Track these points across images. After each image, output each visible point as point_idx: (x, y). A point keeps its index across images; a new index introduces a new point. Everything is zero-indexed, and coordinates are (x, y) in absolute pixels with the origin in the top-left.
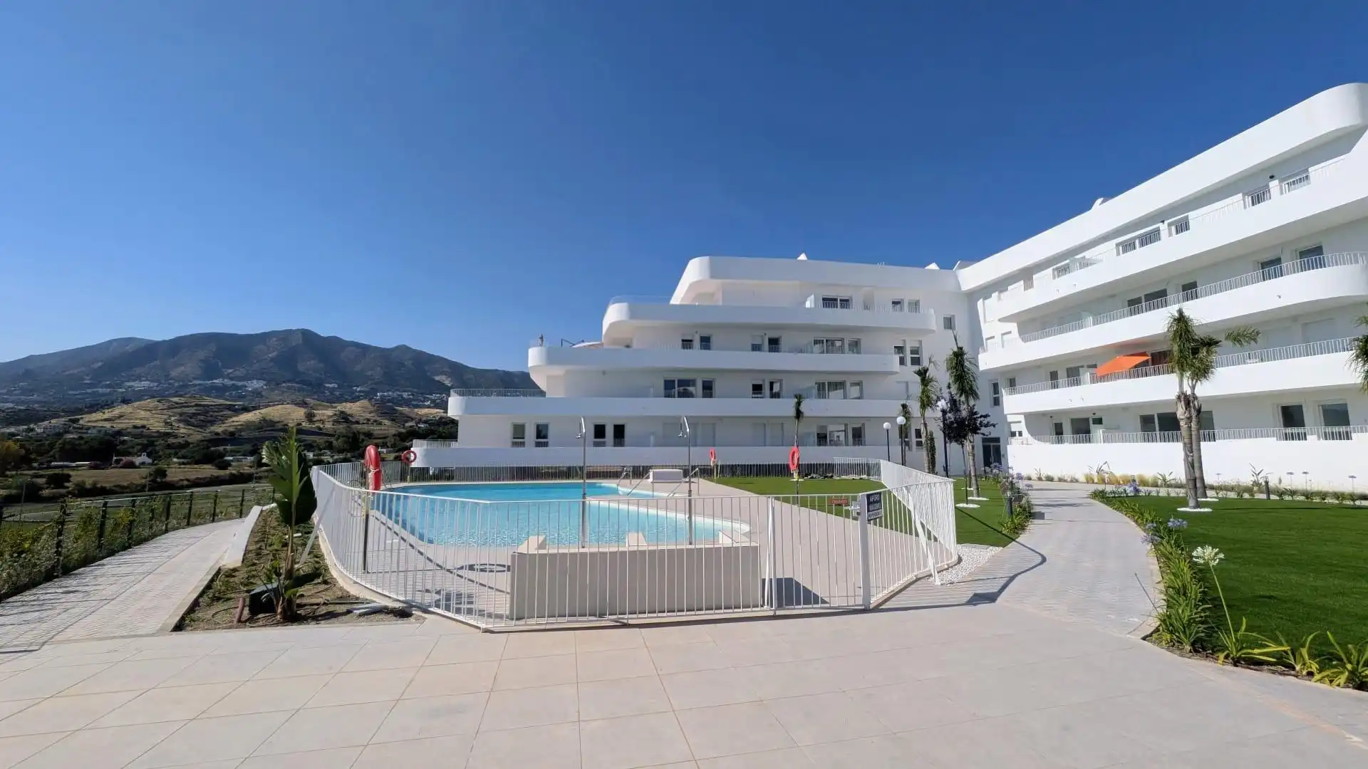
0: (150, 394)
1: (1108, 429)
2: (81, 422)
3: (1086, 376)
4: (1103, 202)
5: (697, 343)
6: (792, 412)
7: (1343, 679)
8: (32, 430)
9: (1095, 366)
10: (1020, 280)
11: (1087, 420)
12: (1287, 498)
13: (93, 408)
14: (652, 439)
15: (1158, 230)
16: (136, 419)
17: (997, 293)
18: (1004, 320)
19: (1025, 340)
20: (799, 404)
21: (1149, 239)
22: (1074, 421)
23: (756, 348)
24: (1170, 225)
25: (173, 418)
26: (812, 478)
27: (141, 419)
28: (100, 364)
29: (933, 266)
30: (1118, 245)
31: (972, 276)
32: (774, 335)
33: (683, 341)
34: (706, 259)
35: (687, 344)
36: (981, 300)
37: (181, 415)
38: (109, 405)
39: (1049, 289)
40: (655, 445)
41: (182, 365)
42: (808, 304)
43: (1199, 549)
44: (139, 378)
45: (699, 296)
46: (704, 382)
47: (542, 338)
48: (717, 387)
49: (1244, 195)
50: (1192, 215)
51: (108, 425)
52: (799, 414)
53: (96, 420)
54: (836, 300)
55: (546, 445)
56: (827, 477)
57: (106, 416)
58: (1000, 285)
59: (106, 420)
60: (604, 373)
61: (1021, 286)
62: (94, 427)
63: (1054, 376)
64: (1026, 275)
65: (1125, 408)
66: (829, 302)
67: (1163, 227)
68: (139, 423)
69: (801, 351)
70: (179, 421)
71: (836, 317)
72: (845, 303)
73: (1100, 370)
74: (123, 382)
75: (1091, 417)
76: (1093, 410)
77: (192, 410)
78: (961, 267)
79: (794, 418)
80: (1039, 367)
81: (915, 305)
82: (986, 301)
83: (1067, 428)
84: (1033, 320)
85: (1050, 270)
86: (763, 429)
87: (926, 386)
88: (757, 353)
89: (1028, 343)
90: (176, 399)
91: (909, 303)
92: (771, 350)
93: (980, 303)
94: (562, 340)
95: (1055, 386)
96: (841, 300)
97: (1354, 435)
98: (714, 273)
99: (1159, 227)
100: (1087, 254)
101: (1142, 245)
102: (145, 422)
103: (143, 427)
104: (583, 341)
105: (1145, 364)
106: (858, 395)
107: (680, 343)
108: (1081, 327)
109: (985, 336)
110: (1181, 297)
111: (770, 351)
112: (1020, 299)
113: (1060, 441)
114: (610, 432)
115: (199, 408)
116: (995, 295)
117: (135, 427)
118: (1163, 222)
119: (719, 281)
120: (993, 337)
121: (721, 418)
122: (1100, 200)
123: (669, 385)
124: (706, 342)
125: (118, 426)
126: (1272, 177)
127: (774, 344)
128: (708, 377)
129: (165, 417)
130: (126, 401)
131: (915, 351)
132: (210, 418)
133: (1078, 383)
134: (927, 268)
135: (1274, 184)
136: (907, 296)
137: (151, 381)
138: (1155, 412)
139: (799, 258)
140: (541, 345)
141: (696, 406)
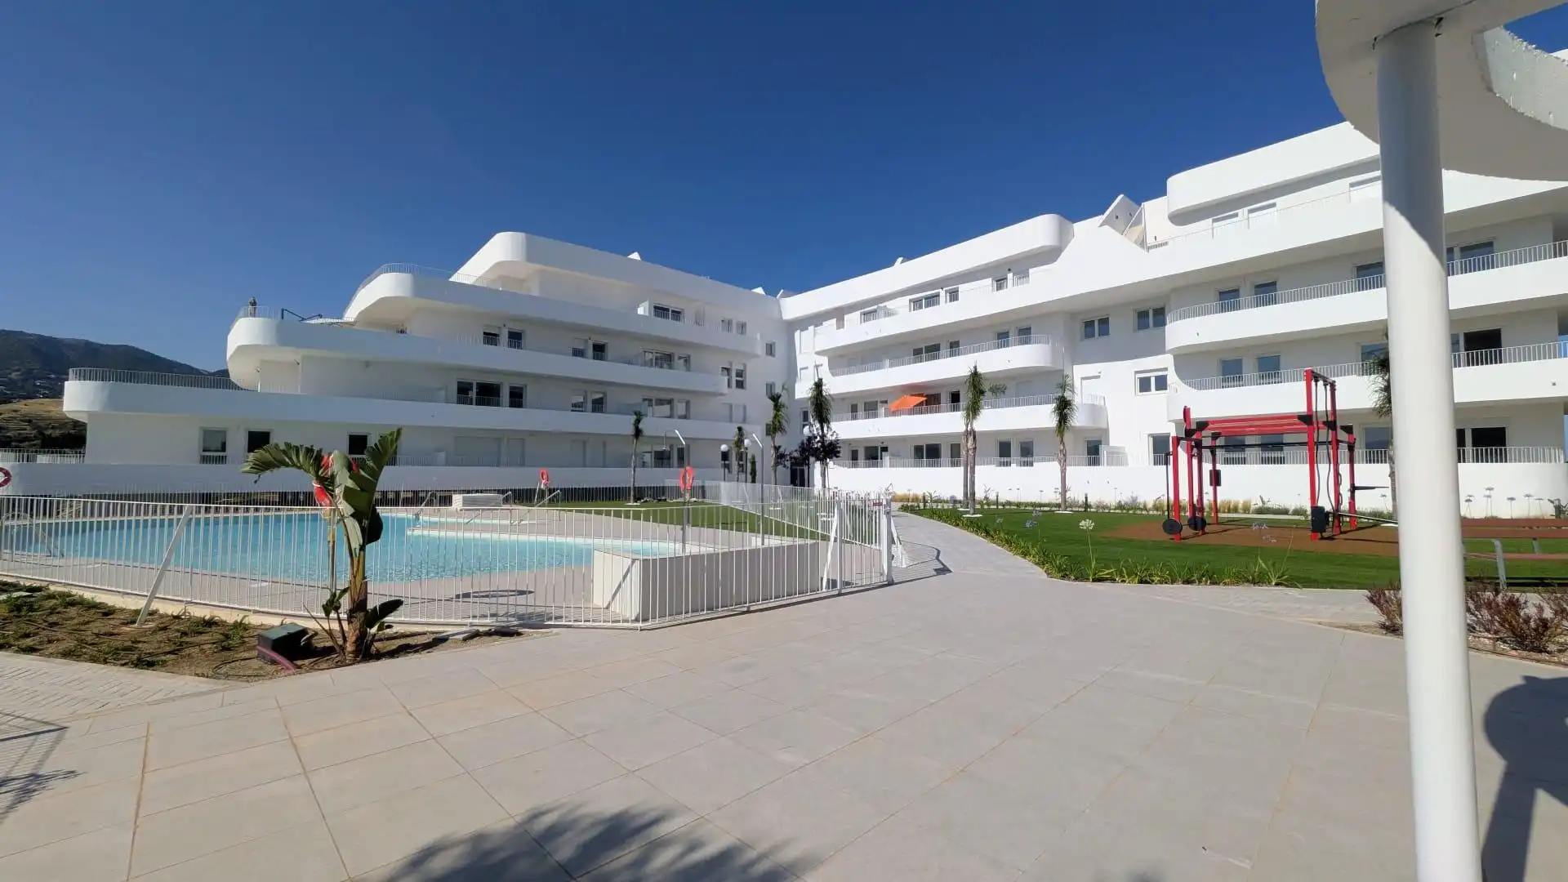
1: (893, 455)
3: (882, 410)
4: (902, 262)
5: (504, 338)
6: (631, 431)
7: (1136, 580)
9: (886, 402)
10: (833, 318)
11: (876, 448)
12: (1008, 507)
14: (442, 455)
15: (938, 295)
17: (812, 327)
18: (818, 353)
19: (834, 375)
20: (638, 421)
21: (932, 300)
22: (867, 449)
23: (578, 353)
24: (946, 291)
26: (646, 501)
29: (759, 290)
30: (910, 301)
31: (795, 306)
32: (601, 340)
33: (485, 333)
34: (520, 236)
35: (491, 338)
36: (799, 331)
39: (856, 331)
40: (448, 463)
42: (641, 311)
43: (1083, 522)
45: (503, 279)
46: (511, 388)
47: (254, 304)
48: (529, 396)
49: (993, 279)
50: (962, 288)
52: (638, 433)
54: (667, 310)
56: (660, 500)
58: (817, 319)
60: (367, 364)
61: (833, 325)
63: (854, 409)
64: (838, 314)
65: (903, 439)
66: (660, 311)
67: (942, 293)
69: (630, 363)
71: (666, 328)
72: (677, 315)
73: (892, 406)
75: (880, 445)
76: (882, 440)
78: (784, 296)
79: (631, 438)
80: (843, 399)
81: (742, 327)
82: (803, 333)
83: (861, 454)
84: (841, 356)
85: (858, 313)
86: (584, 448)
87: (778, 411)
88: (579, 359)
89: (836, 378)
91: (738, 324)
92: (596, 357)
93: (797, 334)
94: (283, 310)
95: (854, 418)
96: (673, 311)
97: (1034, 464)
98: (531, 255)
99: (939, 293)
100: (890, 304)
101: (927, 306)
104: (320, 316)
105: (921, 404)
106: (684, 413)
107: (482, 336)
108: (879, 368)
109: (799, 366)
110: (949, 353)
111: (594, 358)
112: (831, 336)
113: (855, 466)
116: (811, 328)
118: (942, 288)
119: (537, 267)
120: (807, 368)
121: (532, 433)
122: (900, 259)
123: (463, 390)
124: (516, 338)
126: (1009, 270)
127: (599, 350)
128: (517, 383)
131: (740, 374)
133: (875, 416)
134: (754, 290)
135: (1010, 276)
136: (738, 317)
138: (924, 443)
139: (630, 257)
140: (254, 315)
141: (499, 417)
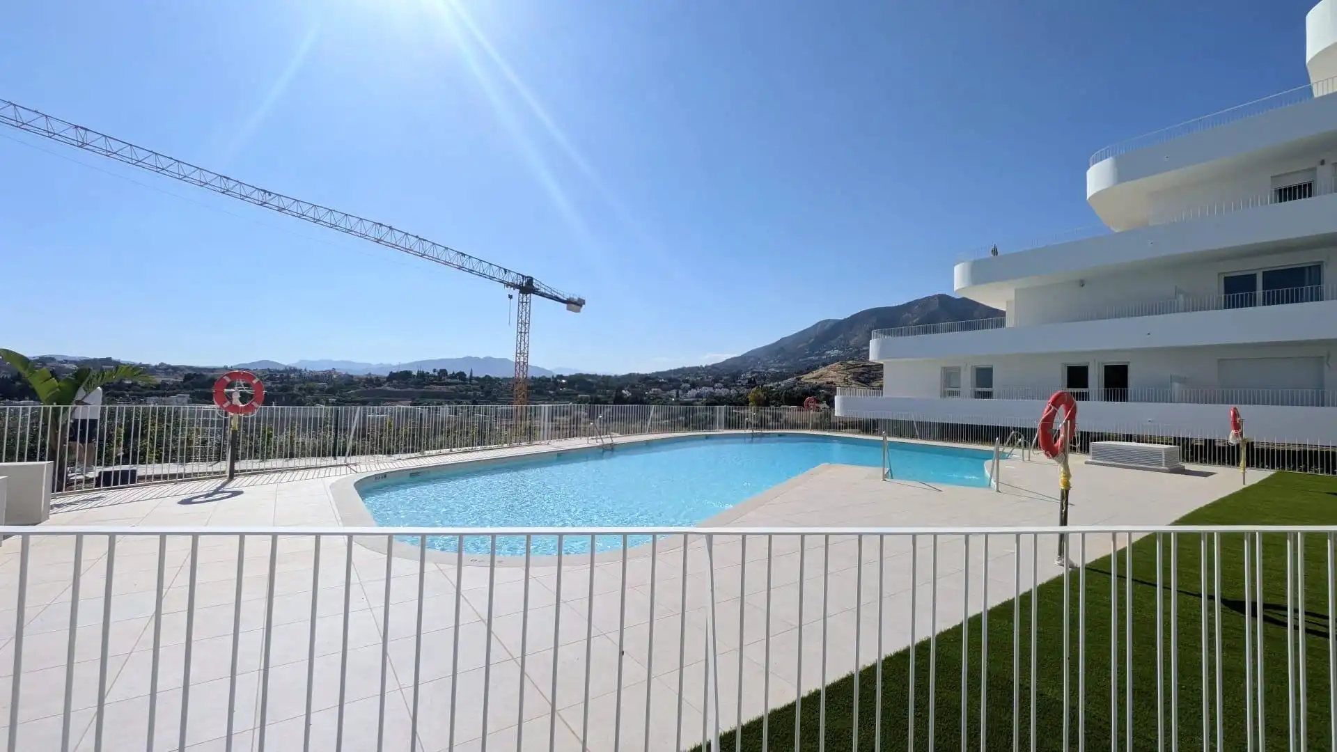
0: (836, 359)
2: (802, 380)
8: (780, 385)
13: (809, 370)
16: (829, 377)
25: (849, 377)
27: (832, 377)
28: (813, 340)
37: (854, 373)
38: (816, 368)
41: (856, 336)
44: (832, 349)
51: (814, 381)
53: (809, 378)
55: (988, 395)
57: (815, 375)
59: (814, 378)
62: (807, 383)
68: (830, 380)
70: (853, 378)
74: (824, 352)
77: (861, 370)
90: (850, 362)
102: (833, 380)
103: (832, 383)
114: (1096, 379)
115: (865, 368)
117: (828, 383)
125: (819, 382)
129: (844, 375)
130: (825, 365)
132: (871, 376)
137: (840, 350)
